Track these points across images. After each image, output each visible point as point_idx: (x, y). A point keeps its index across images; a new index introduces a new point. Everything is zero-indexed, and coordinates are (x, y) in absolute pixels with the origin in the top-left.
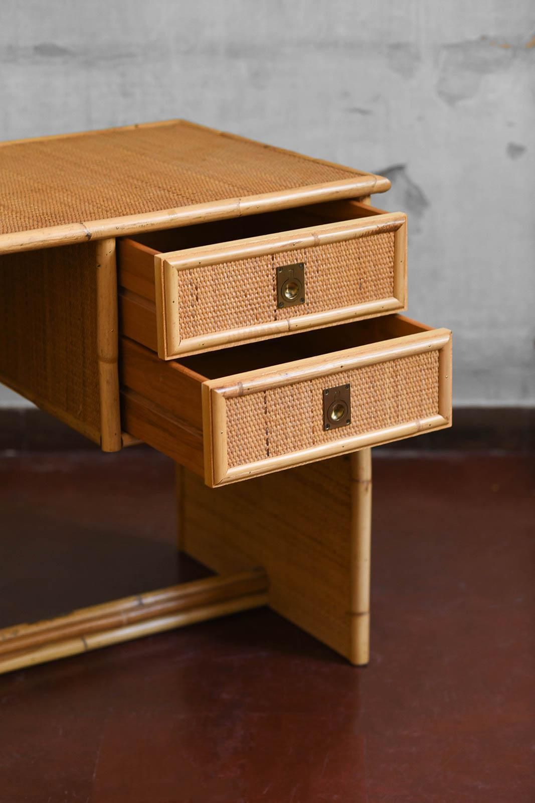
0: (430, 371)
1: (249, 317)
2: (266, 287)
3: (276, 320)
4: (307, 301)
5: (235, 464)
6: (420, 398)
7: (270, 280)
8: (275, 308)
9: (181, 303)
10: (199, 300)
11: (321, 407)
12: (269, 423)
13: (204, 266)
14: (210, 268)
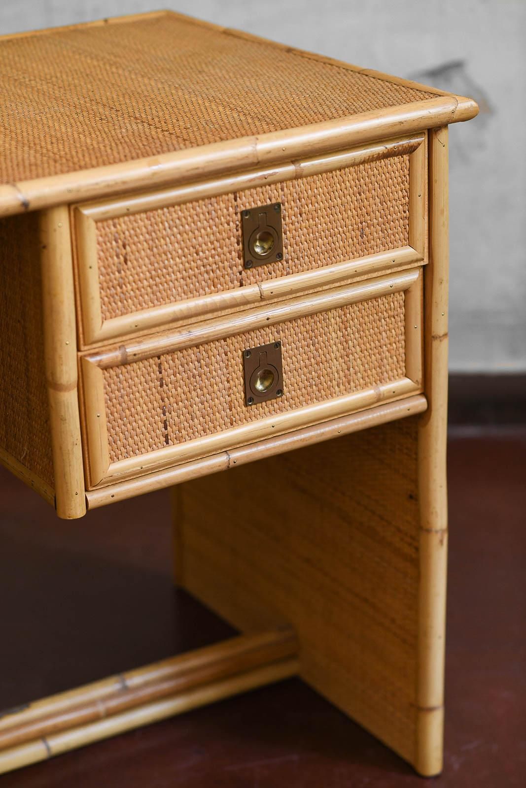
0: (393, 319)
1: (203, 283)
2: (227, 240)
3: (241, 285)
4: (285, 256)
5: (120, 456)
6: (380, 357)
7: (232, 228)
8: (240, 268)
9: (103, 269)
10: (129, 263)
11: (240, 374)
12: (166, 399)
13: (134, 214)
14: (143, 216)
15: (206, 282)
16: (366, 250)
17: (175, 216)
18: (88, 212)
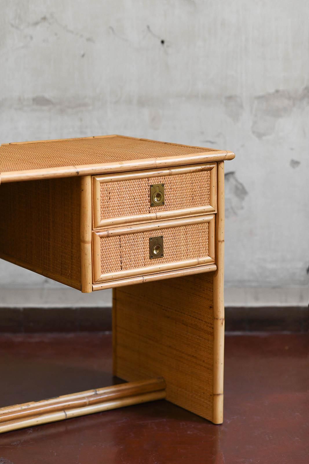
0: (204, 233)
2: (145, 195)
3: (150, 213)
4: (165, 204)
5: (105, 272)
6: (199, 247)
7: (146, 191)
8: (149, 206)
9: (102, 200)
10: (111, 199)
11: (148, 246)
12: (122, 253)
13: (113, 182)
14: (116, 183)
15: (137, 210)
16: (194, 205)
17: (127, 184)
18: (99, 179)
